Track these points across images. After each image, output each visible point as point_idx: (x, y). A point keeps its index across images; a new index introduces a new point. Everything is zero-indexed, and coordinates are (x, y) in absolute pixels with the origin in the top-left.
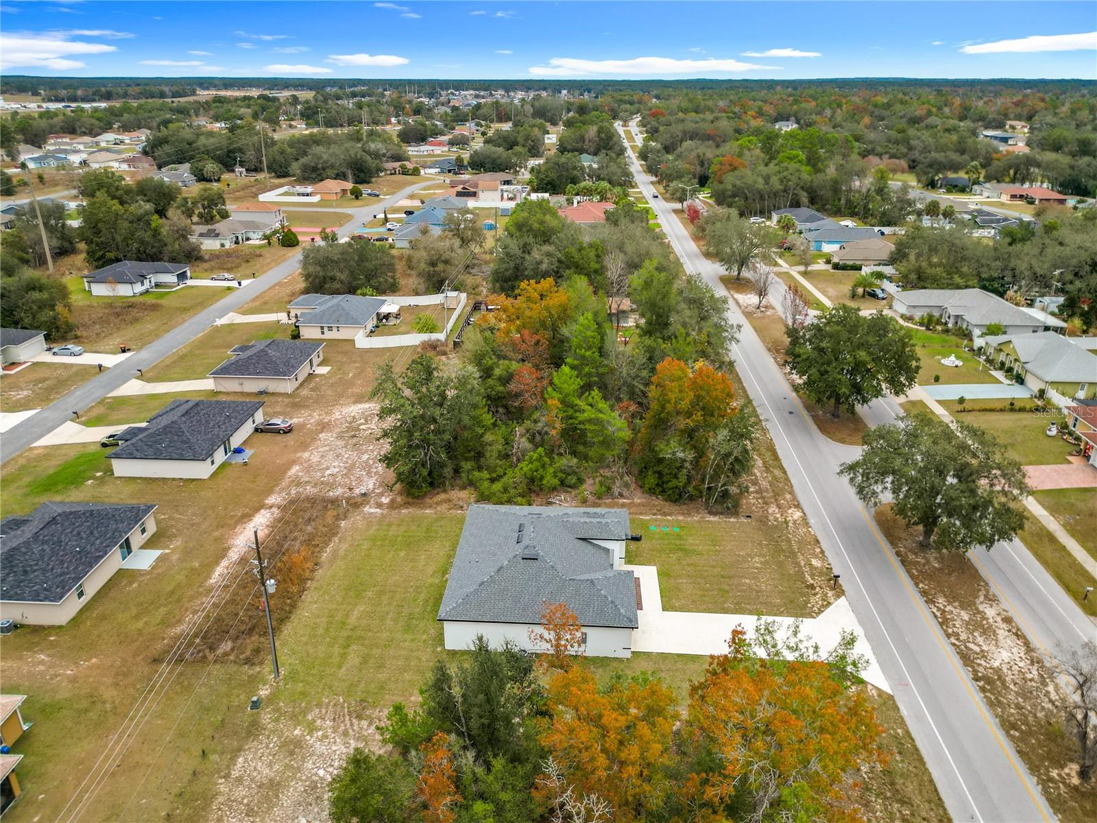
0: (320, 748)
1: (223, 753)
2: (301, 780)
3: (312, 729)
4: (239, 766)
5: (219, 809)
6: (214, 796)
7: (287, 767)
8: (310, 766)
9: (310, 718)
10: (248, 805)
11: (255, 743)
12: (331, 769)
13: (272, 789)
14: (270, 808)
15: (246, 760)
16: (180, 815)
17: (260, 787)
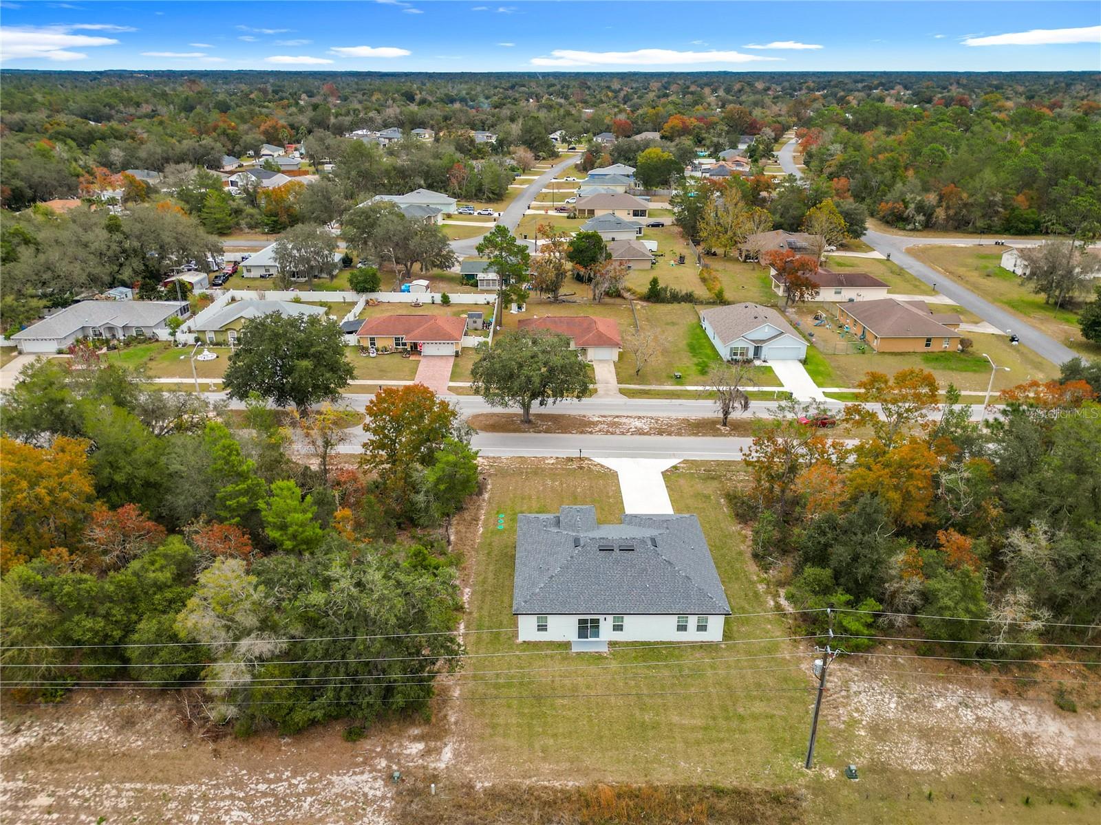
0: (871, 710)
1: (918, 784)
2: (908, 717)
3: (853, 723)
4: (921, 767)
5: (968, 765)
6: (961, 773)
7: (901, 729)
8: (891, 714)
9: (842, 726)
10: (952, 746)
11: (891, 762)
12: (887, 700)
13: (925, 734)
14: (944, 730)
15: (914, 763)
16: (993, 793)
17: (931, 744)
